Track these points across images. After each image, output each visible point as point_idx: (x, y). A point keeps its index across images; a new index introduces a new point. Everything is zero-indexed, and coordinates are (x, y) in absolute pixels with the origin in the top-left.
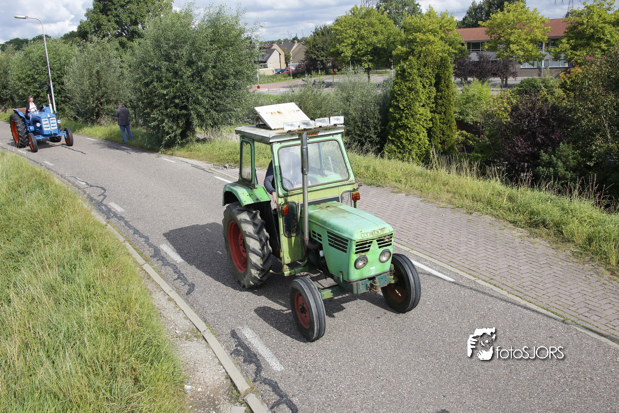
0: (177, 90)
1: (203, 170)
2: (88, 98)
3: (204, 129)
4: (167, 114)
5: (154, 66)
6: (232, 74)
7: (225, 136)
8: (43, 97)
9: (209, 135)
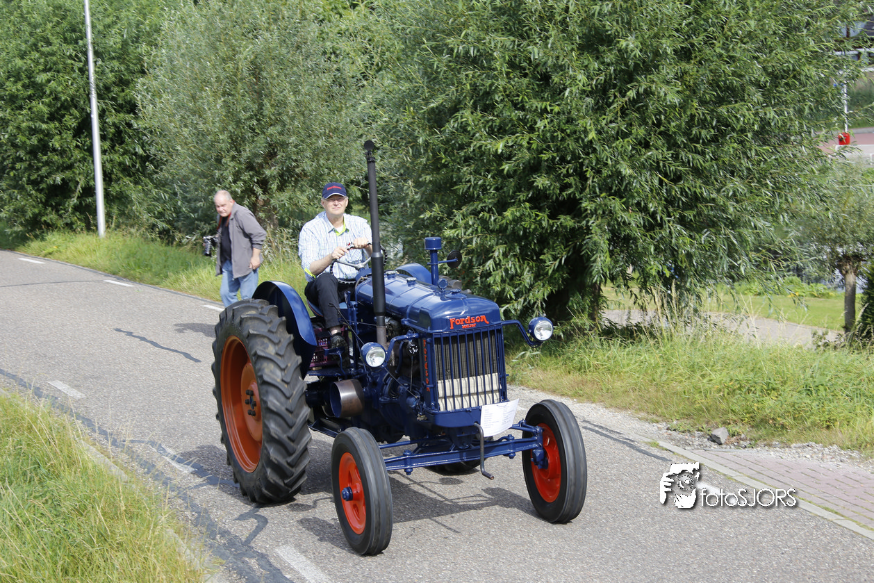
0: (544, 140)
1: (630, 444)
2: (218, 160)
3: (636, 290)
4: (502, 230)
5: (467, 52)
6: (757, 84)
7: (713, 319)
8: (62, 153)
9: (651, 313)
